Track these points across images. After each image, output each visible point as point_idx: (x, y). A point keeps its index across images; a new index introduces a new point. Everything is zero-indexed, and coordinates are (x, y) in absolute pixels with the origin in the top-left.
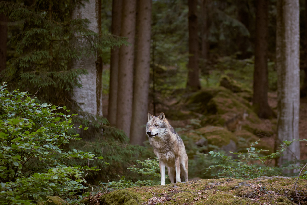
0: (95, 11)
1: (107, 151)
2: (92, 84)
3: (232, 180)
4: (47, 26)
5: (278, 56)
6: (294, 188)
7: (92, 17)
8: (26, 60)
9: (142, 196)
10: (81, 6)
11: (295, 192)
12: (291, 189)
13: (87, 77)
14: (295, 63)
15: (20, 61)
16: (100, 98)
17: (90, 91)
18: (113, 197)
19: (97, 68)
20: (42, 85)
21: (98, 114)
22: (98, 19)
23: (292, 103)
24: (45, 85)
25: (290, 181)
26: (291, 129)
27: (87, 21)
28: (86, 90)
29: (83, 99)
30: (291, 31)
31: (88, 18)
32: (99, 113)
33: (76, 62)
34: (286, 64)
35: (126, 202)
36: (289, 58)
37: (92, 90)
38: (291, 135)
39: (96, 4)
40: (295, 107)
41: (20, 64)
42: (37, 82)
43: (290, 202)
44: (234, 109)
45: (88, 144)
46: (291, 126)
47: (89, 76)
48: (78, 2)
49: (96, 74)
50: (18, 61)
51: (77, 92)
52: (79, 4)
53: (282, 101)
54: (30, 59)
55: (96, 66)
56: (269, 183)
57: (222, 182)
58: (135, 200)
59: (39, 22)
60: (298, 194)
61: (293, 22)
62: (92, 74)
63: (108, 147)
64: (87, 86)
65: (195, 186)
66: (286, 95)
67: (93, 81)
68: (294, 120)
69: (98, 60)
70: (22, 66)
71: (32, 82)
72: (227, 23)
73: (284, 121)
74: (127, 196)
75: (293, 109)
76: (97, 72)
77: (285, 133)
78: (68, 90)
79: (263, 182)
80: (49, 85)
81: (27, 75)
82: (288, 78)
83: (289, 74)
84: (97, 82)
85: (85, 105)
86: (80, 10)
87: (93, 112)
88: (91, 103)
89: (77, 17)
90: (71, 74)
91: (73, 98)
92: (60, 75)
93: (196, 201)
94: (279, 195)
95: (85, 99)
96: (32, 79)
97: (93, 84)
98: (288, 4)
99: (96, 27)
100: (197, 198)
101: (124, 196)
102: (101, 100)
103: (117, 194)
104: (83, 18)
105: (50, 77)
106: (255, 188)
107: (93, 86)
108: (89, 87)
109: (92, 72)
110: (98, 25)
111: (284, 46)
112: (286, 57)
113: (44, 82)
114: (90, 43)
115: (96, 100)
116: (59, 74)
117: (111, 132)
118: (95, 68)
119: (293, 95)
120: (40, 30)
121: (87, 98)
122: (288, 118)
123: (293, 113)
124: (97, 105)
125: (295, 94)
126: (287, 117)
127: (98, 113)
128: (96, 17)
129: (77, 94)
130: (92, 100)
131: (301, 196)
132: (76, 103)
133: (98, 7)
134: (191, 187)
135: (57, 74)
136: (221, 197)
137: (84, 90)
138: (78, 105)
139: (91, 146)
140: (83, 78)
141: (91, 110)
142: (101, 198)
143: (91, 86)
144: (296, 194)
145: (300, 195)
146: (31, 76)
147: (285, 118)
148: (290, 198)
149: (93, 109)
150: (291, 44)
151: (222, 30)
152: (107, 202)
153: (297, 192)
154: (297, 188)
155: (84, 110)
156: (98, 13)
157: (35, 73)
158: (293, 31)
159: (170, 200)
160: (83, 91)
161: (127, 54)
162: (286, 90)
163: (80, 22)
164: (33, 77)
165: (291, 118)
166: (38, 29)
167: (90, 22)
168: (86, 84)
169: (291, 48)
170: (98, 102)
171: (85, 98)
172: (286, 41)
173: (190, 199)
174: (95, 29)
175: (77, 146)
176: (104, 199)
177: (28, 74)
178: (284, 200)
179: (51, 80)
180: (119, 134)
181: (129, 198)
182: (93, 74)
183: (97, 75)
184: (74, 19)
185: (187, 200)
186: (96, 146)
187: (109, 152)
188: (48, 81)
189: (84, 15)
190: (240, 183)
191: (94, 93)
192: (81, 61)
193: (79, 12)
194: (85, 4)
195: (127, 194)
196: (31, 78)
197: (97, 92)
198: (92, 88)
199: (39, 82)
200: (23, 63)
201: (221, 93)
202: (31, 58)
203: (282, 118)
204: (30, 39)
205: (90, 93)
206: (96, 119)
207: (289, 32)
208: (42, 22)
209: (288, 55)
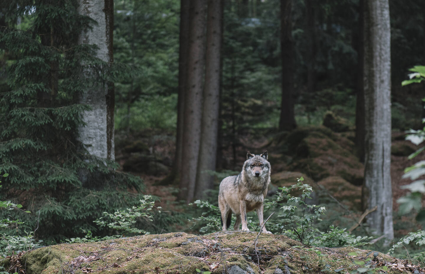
0: (105, 35)
1: (114, 202)
2: (101, 122)
3: (181, 236)
4: (45, 53)
5: (366, 88)
6: (254, 244)
7: (102, 42)
8: (17, 94)
9: (66, 254)
10: (88, 29)
11: (254, 249)
12: (250, 247)
13: (95, 114)
14: (385, 96)
15: (12, 96)
16: (111, 138)
17: (99, 130)
18: (35, 256)
19: (107, 103)
20: (37, 123)
21: (109, 158)
22: (108, 45)
23: (381, 143)
24: (41, 123)
25: (253, 236)
26: (380, 175)
27: (95, 47)
28: (94, 129)
29: (90, 140)
30: (380, 57)
31: (96, 44)
32: (111, 156)
33: (82, 96)
34: (375, 97)
35: (49, 262)
36: (378, 90)
37: (102, 129)
38: (381, 182)
39: (106, 27)
40: (385, 148)
41: (12, 99)
42: (30, 120)
43: (245, 262)
44: (330, 151)
45: (92, 193)
46: (381, 171)
47: (98, 113)
48: (85, 25)
49: (106, 109)
50: (9, 95)
51: (83, 131)
52: (86, 26)
53: (370, 141)
54: (22, 93)
55: (107, 100)
56: (227, 238)
57: (169, 238)
58: (58, 260)
59: (34, 48)
60: (257, 252)
61: (383, 47)
62: (101, 110)
63: (115, 197)
64: (96, 124)
65: (135, 242)
66: (375, 134)
67: (102, 119)
68: (385, 164)
69: (108, 93)
70: (14, 101)
71: (25, 120)
72: (336, 49)
73: (372, 164)
74: (50, 255)
75: (383, 151)
76: (107, 107)
77: (373, 180)
78: (68, 129)
79: (220, 238)
80: (45, 123)
81: (18, 112)
82: (377, 114)
83: (378, 109)
84: (107, 120)
85: (93, 147)
86: (87, 34)
87: (102, 155)
88: (100, 145)
89: (84, 43)
90: (71, 111)
91: (79, 139)
92: (59, 112)
93: (129, 260)
94: (235, 253)
95: (92, 140)
96: (25, 117)
97: (103, 122)
98: (377, 25)
99: (107, 54)
100: (131, 258)
101: (47, 255)
102: (113, 141)
103: (40, 253)
104: (90, 43)
105: (47, 114)
106: (208, 245)
107: (103, 124)
108: (97, 126)
109: (102, 108)
110: (109, 52)
111: (372, 75)
112: (375, 88)
113: (39, 119)
114: (98, 73)
115: (106, 140)
116: (58, 110)
117: (123, 179)
118: (105, 102)
119: (383, 134)
120: (35, 58)
121: (96, 139)
122: (377, 161)
123: (383, 155)
124: (108, 147)
125: (386, 133)
126: (375, 160)
127: (109, 156)
128: (106, 42)
129: (84, 134)
130: (101, 141)
131: (261, 254)
132: (82, 145)
133: (109, 30)
134: (131, 244)
135: (56, 110)
136: (159, 256)
137: (91, 129)
138: (85, 147)
139: (95, 196)
140: (91, 115)
141: (100, 153)
142: (23, 258)
143: (100, 124)
144: (255, 252)
145: (260, 252)
146: (23, 113)
147: (373, 162)
148: (247, 257)
149: (103, 151)
150: (380, 73)
151: (330, 58)
152: (28, 262)
153: (257, 250)
154: (258, 245)
155: (91, 154)
156: (109, 37)
157: (28, 110)
158: (383, 57)
159: (98, 259)
160: (91, 131)
161: (194, 86)
162: (374, 128)
163: (86, 49)
164: (26, 114)
165: (380, 161)
166: (32, 57)
167: (99, 49)
168: (94, 121)
169: (380, 77)
170: (109, 144)
171: (92, 138)
172: (375, 69)
173: (122, 258)
174: (105, 57)
175: (79, 196)
176: (25, 259)
177: (20, 111)
178: (238, 259)
179: (48, 117)
180: (132, 181)
181: (52, 258)
182: (103, 110)
183: (108, 112)
184: (81, 44)
185: (119, 260)
186: (101, 195)
187: (116, 204)
188: (44, 119)
189: (91, 40)
190: (190, 238)
191: (104, 133)
192: (88, 95)
193: (86, 36)
194: (93, 27)
195: (50, 253)
196: (23, 116)
197: (107, 132)
198: (102, 126)
199: (33, 120)
200: (15, 98)
201: (314, 132)
202: (24, 92)
203: (370, 162)
204: (24, 69)
205: (100, 132)
206: (106, 164)
207: (378, 59)
208: (39, 47)
209: (376, 86)
